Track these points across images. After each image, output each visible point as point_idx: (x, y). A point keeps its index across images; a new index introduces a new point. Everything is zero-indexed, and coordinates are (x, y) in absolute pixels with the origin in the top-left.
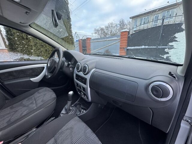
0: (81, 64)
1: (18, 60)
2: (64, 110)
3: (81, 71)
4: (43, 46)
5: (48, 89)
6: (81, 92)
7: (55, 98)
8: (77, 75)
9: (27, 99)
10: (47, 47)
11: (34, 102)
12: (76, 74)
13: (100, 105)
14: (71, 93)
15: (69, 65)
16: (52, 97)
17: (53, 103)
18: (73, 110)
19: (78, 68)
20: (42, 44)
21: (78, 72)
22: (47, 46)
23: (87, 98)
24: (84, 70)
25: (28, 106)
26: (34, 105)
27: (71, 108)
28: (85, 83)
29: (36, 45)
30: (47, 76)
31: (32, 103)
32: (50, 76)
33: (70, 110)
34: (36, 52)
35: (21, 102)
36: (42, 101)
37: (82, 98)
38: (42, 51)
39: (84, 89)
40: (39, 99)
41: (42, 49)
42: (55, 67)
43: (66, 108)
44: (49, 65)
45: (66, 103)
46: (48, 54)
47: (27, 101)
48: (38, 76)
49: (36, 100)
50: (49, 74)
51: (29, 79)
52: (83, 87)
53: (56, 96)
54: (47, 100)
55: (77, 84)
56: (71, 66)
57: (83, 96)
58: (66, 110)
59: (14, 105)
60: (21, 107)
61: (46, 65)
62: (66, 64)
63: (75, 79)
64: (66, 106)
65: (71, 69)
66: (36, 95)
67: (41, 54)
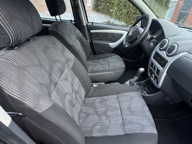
0: (169, 41)
1: (105, 23)
2: (129, 81)
3: (164, 50)
4: (126, 6)
5: (119, 57)
6: (153, 74)
7: (124, 68)
8: (157, 54)
9: (102, 60)
10: (131, 8)
11: (108, 64)
12: (156, 52)
13: (168, 98)
14: (142, 70)
15: (152, 38)
16: (122, 67)
17: (121, 72)
18: (136, 86)
19: (162, 46)
20: (126, 4)
21: (160, 50)
22: (131, 6)
23: (157, 83)
24: (170, 50)
25: (103, 65)
26: (107, 67)
27: (135, 84)
28: (163, 66)
29: (119, 4)
30: (125, 45)
31: (106, 64)
32: (127, 46)
33: (133, 84)
34: (117, 13)
35: (99, 60)
36: (114, 66)
37: (150, 80)
38: (123, 12)
39: (158, 71)
40: (111, 63)
41: (124, 10)
42: (137, 38)
43: (131, 81)
44: (130, 34)
45: (133, 77)
46: (128, 18)
47: (102, 61)
48: (115, 42)
49: (109, 63)
50: (128, 43)
51: (108, 43)
52: (159, 69)
53: (125, 67)
54: (118, 67)
55: (152, 64)
56: (153, 40)
57: (152, 79)
58: (130, 82)
59: (95, 61)
60: (98, 64)
61: (127, 32)
62: (149, 36)
63: (152, 58)
64: (131, 80)
65: (152, 44)
66: (110, 59)
67: (120, 16)
